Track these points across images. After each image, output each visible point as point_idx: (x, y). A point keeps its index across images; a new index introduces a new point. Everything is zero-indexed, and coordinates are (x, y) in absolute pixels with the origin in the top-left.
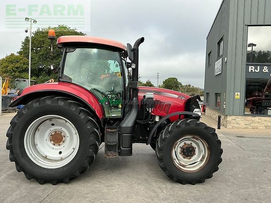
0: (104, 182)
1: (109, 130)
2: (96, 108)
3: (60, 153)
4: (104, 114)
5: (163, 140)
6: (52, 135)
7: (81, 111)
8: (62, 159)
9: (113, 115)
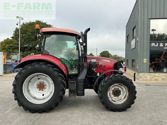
0: (68, 111)
1: (71, 81)
2: (63, 68)
3: (43, 95)
4: (68, 72)
5: (102, 86)
6: (38, 85)
7: (55, 70)
8: (44, 99)
9: (73, 73)
